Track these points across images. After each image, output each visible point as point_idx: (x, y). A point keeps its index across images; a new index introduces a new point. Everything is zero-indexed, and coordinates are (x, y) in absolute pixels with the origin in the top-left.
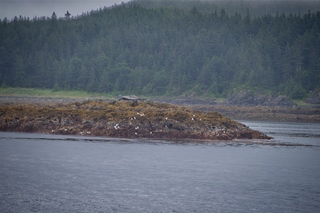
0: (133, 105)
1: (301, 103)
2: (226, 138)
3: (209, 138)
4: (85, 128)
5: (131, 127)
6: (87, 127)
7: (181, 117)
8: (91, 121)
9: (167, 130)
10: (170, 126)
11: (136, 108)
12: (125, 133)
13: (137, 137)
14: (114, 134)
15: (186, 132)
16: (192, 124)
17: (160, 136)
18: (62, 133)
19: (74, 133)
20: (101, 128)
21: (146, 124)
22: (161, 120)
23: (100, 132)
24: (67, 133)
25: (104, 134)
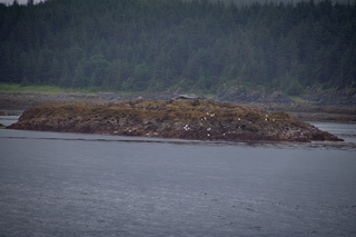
0: (194, 105)
1: (299, 100)
2: (304, 140)
3: (284, 140)
4: (149, 129)
5: (202, 128)
6: (152, 128)
7: (253, 117)
8: (153, 121)
9: (240, 131)
10: (243, 127)
11: (199, 107)
12: (197, 135)
13: (210, 139)
14: (185, 135)
15: (259, 133)
16: (265, 125)
17: (234, 138)
18: (126, 134)
19: (139, 135)
20: (169, 130)
21: (217, 125)
22: (232, 120)
23: (168, 134)
24: (131, 134)
25: (174, 136)
